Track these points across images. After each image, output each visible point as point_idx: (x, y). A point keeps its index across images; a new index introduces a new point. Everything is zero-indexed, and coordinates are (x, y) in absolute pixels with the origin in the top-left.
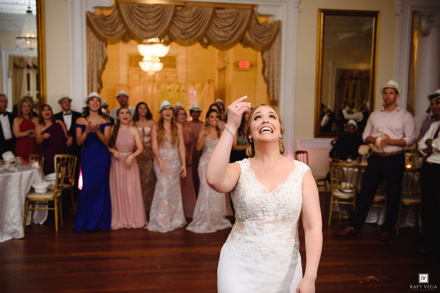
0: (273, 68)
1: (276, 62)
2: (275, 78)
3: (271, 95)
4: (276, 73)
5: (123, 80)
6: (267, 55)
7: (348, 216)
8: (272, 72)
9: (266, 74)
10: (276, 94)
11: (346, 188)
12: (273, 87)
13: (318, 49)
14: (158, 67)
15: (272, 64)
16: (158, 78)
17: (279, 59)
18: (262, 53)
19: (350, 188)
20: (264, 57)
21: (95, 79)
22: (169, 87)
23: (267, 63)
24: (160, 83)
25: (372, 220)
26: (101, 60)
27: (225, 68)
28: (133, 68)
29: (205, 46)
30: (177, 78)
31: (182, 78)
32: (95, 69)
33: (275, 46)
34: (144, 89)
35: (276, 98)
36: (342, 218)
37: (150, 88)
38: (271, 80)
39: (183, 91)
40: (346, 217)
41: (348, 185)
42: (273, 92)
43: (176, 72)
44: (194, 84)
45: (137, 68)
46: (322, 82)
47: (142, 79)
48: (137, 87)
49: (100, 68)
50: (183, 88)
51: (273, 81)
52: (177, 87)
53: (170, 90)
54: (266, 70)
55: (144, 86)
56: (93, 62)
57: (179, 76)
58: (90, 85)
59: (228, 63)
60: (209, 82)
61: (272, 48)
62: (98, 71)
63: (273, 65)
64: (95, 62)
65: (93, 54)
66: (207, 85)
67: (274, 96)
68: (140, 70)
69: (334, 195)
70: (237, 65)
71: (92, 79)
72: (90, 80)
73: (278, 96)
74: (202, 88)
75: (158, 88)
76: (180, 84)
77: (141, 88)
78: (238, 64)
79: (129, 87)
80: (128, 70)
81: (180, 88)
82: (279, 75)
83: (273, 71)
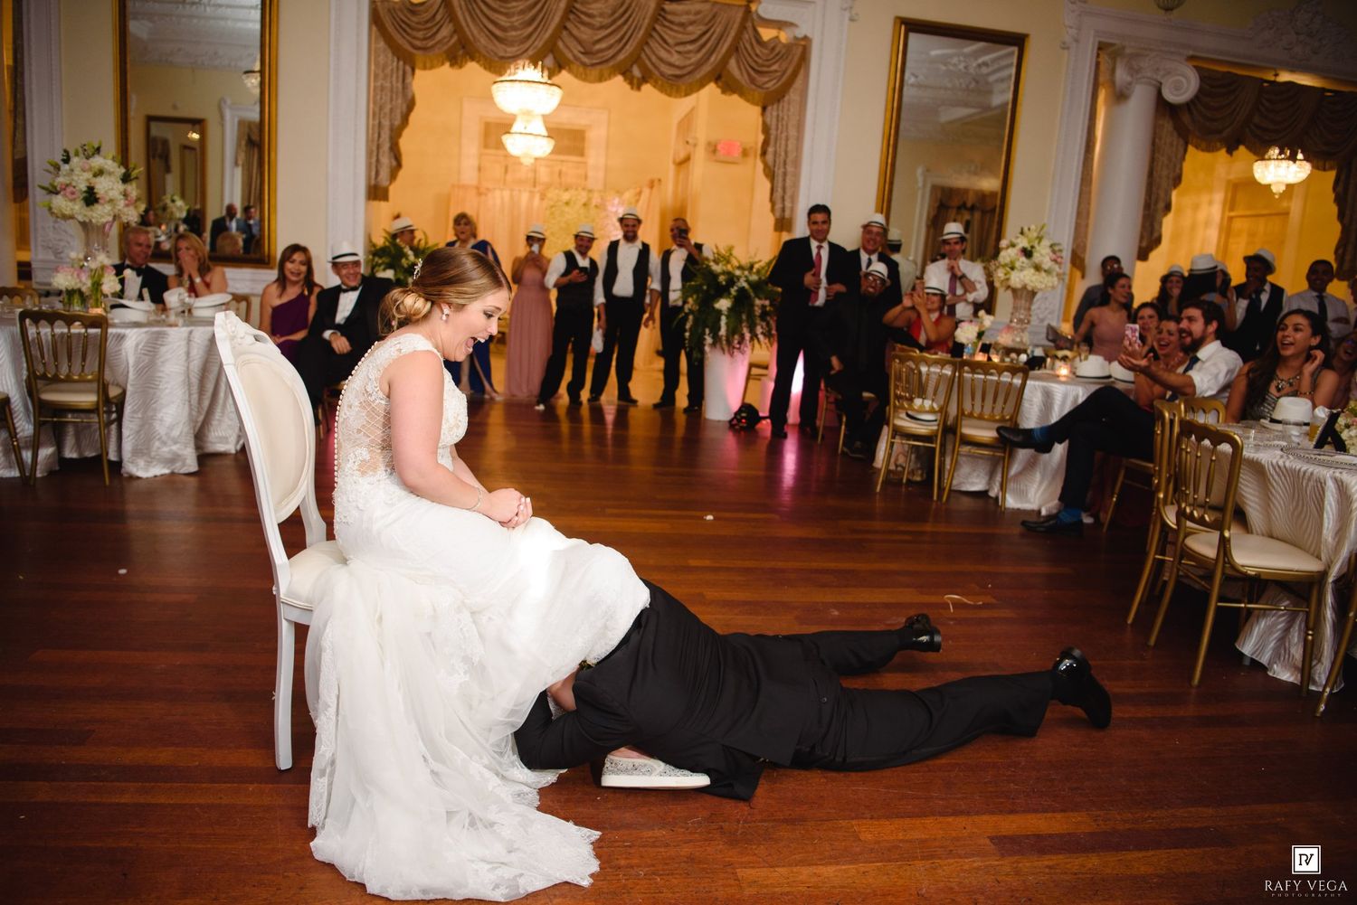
0: (787, 145)
1: (792, 132)
2: (790, 169)
3: (779, 206)
4: (791, 157)
5: (469, 176)
6: (775, 114)
7: (922, 475)
8: (783, 154)
9: (770, 157)
10: (788, 204)
11: (922, 411)
12: (784, 189)
13: (889, 107)
14: (544, 147)
15: (784, 135)
16: (544, 175)
17: (800, 127)
18: (764, 109)
19: (932, 411)
20: (768, 120)
21: (386, 146)
22: (566, 196)
23: (773, 132)
24: (548, 186)
25: (973, 484)
26: (400, 103)
27: (687, 159)
28: (492, 151)
29: (636, 84)
30: (586, 177)
31: (596, 178)
32: (386, 123)
33: (793, 95)
34: (512, 197)
35: (787, 214)
36: (908, 480)
37: (525, 197)
38: (779, 172)
39: (596, 206)
40: (918, 479)
41: (928, 403)
42: (783, 199)
43: (585, 163)
44: (620, 193)
45: (501, 152)
46: (891, 183)
47: (509, 177)
48: (498, 193)
49: (397, 122)
50: (596, 199)
51: (785, 174)
52: (583, 197)
53: (567, 203)
54: (771, 150)
55: (512, 190)
56: (381, 108)
57: (590, 174)
58: (374, 159)
59: (695, 145)
60: (651, 185)
61: (786, 98)
62: (391, 129)
63: (787, 139)
64: (387, 110)
65: (382, 89)
66: (646, 191)
67: (783, 210)
68: (507, 156)
69: (894, 425)
70: (713, 149)
71: (378, 147)
72: (375, 148)
73: (792, 209)
74: (637, 201)
75: (542, 198)
76: (590, 191)
77: (506, 194)
78: (715, 146)
79: (480, 192)
80: (481, 155)
81: (590, 199)
82: (797, 163)
83: (786, 152)
